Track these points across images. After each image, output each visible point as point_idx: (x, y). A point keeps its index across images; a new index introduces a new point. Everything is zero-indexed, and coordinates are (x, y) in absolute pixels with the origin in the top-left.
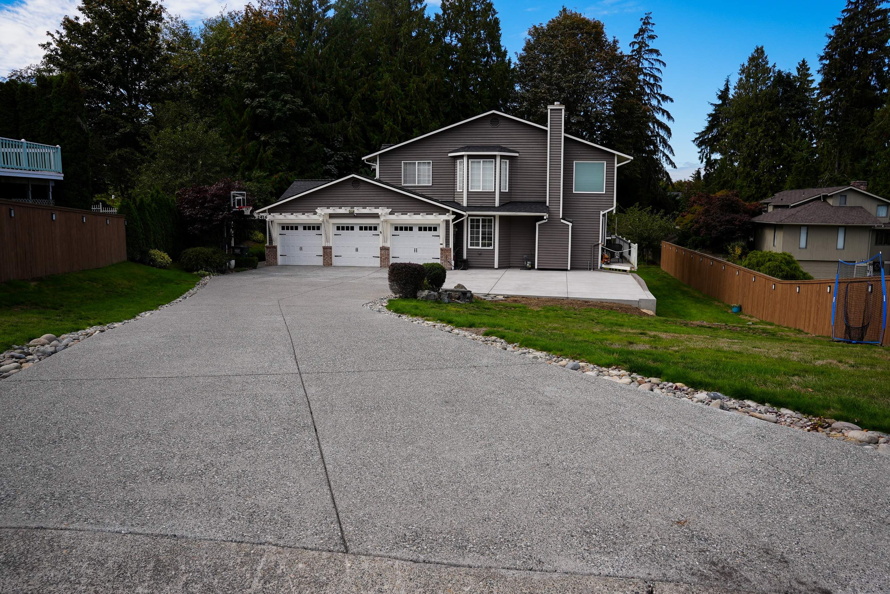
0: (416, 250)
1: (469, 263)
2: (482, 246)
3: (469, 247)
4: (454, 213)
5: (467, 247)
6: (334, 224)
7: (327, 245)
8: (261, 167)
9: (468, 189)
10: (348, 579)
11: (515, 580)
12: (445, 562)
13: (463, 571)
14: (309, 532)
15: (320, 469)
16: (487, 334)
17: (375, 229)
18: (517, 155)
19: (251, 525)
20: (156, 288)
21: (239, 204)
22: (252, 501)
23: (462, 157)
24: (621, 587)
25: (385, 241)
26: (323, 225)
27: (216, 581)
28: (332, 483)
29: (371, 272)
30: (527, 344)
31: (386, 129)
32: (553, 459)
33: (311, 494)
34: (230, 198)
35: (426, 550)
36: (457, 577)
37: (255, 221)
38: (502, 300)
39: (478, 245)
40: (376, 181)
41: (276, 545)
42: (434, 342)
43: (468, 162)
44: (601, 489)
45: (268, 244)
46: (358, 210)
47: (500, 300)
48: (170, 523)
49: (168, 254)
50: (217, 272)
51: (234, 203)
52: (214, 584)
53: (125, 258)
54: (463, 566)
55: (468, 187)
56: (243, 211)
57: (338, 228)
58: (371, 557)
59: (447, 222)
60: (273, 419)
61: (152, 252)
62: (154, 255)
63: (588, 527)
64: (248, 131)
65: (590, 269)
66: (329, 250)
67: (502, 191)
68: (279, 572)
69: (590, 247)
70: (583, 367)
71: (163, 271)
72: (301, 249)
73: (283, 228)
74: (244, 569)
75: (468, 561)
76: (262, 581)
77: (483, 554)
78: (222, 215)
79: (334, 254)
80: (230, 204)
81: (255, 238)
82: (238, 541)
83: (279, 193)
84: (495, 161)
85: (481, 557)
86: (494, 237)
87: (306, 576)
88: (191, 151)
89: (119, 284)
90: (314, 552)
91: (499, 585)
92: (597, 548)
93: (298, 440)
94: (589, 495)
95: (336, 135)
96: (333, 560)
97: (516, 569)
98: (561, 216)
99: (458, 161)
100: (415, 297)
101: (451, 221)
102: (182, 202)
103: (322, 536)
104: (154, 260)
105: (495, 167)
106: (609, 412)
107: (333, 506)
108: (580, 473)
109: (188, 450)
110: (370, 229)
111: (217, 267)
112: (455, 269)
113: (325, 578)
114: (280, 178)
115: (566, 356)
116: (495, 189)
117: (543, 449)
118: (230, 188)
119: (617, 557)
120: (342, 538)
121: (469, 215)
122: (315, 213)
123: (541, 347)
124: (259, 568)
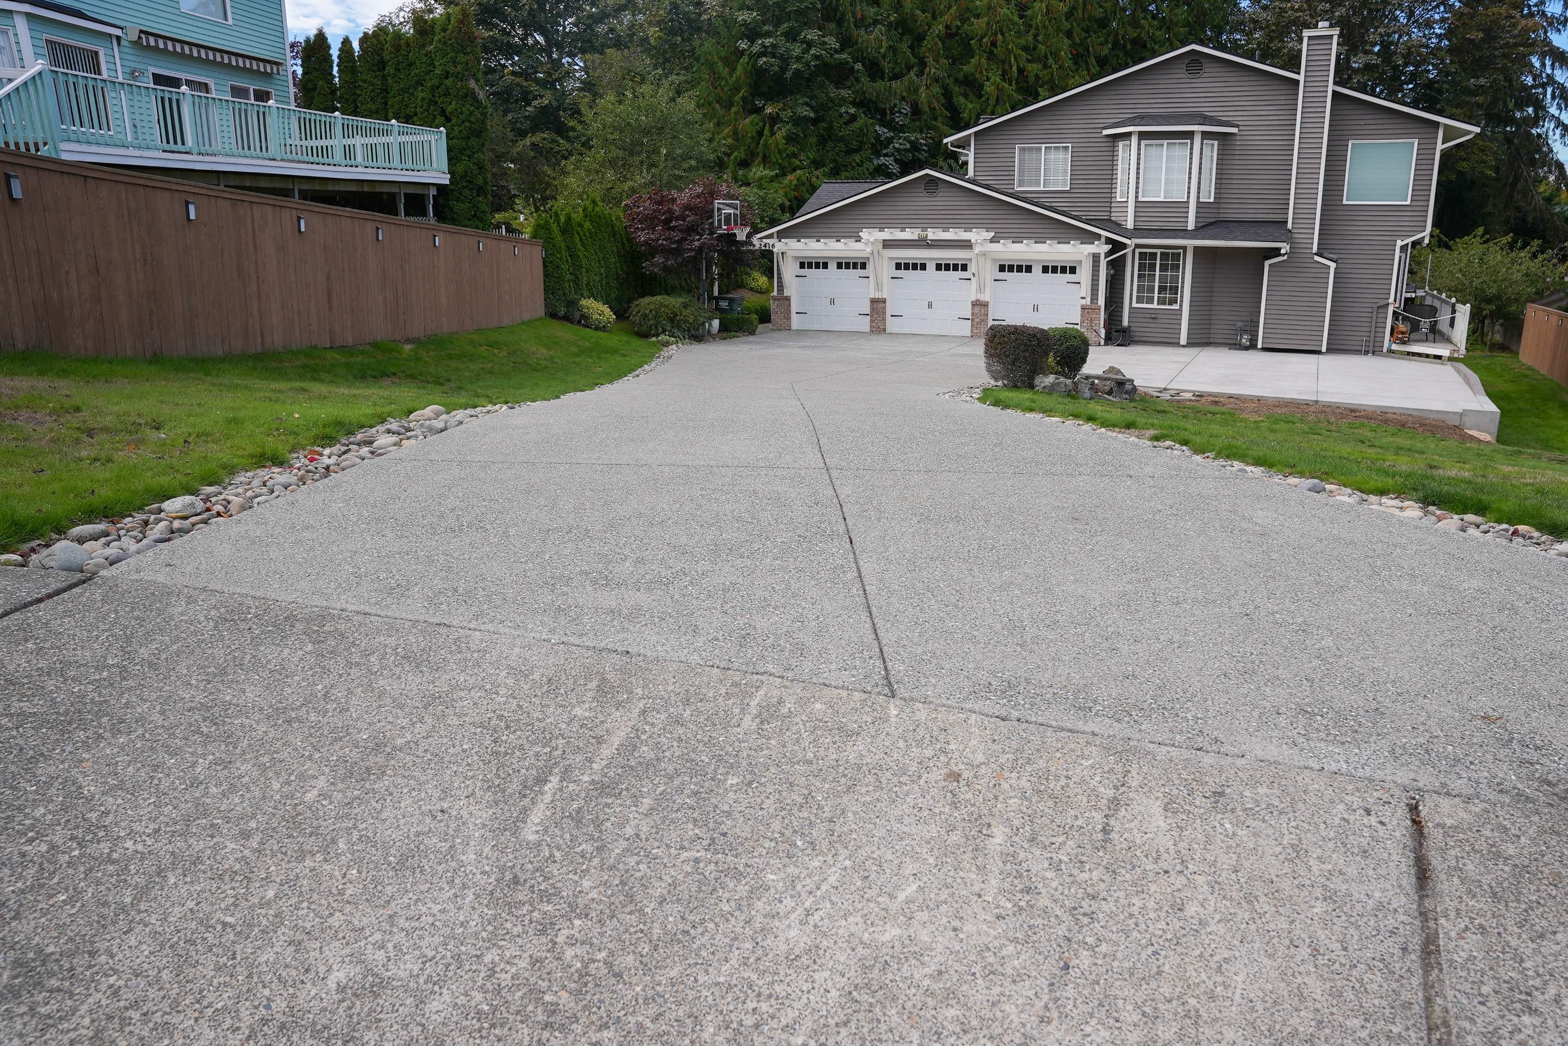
0: (1036, 308)
1: (1132, 334)
2: (1158, 304)
3: (1135, 305)
4: (1109, 241)
5: (1131, 304)
6: (891, 258)
7: (878, 295)
8: (765, 160)
9: (1137, 197)
10: (892, 730)
11: (1171, 761)
12: (1054, 723)
13: (1082, 739)
14: (833, 666)
15: (856, 590)
16: (1156, 438)
17: (964, 267)
18: (1234, 130)
19: (743, 650)
20: (590, 360)
21: (727, 221)
22: (746, 621)
23: (1128, 135)
24: (1358, 790)
25: (980, 289)
26: (871, 260)
27: (688, 712)
28: (874, 609)
29: (953, 345)
30: (1229, 453)
31: (988, 89)
32: (1257, 607)
33: (839, 619)
34: (713, 211)
35: (1023, 705)
36: (1073, 746)
37: (752, 252)
38: (1190, 400)
39: (1150, 300)
40: (968, 181)
41: (782, 677)
42: (1059, 440)
43: (1139, 145)
44: (1340, 657)
45: (775, 293)
46: (933, 234)
47: (1186, 400)
48: (621, 636)
49: (610, 307)
50: (690, 338)
51: (720, 221)
52: (685, 716)
53: (541, 311)
54: (1083, 733)
55: (1137, 192)
56: (735, 235)
57: (898, 266)
58: (932, 706)
59: (1096, 257)
60: (782, 523)
61: (584, 302)
62: (588, 308)
63: (1309, 705)
64: (744, 99)
65: (1366, 353)
66: (882, 305)
67: (1201, 200)
68: (784, 711)
69: (1370, 310)
70: (1331, 492)
71: (600, 334)
72: (832, 302)
73: (802, 265)
74: (730, 702)
75: (1091, 727)
76: (758, 720)
77: (1119, 721)
78: (699, 240)
79: (889, 312)
80: (712, 223)
81: (753, 285)
82: (722, 666)
83: (794, 207)
84: (1192, 144)
85: (1115, 724)
86: (1182, 287)
87: (826, 719)
88: (646, 132)
89: (533, 353)
90: (840, 691)
91: (1141, 763)
92: (1322, 735)
93: (822, 552)
94: (1316, 662)
95: (897, 102)
96: (870, 704)
97: (1173, 745)
98: (1315, 249)
99: (1121, 144)
100: (1031, 386)
101: (1102, 256)
102: (633, 219)
103: (854, 672)
104: (585, 317)
105: (1191, 153)
106: (1371, 553)
107: (874, 637)
108: (1304, 631)
109: (647, 553)
110: (955, 267)
111: (689, 330)
112: (1106, 344)
113: (855, 726)
114: (798, 180)
115: (1301, 474)
116: (1188, 197)
117: (1242, 593)
118: (712, 194)
119: (1357, 751)
120: (887, 677)
121: (1137, 246)
122: (859, 239)
123: (1255, 459)
124: (753, 703)
